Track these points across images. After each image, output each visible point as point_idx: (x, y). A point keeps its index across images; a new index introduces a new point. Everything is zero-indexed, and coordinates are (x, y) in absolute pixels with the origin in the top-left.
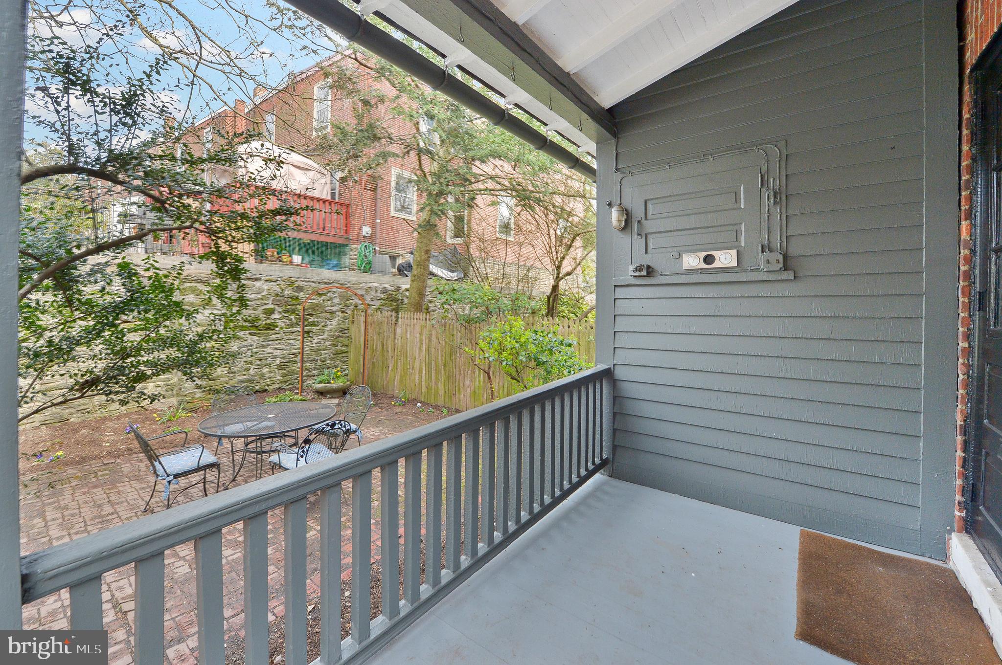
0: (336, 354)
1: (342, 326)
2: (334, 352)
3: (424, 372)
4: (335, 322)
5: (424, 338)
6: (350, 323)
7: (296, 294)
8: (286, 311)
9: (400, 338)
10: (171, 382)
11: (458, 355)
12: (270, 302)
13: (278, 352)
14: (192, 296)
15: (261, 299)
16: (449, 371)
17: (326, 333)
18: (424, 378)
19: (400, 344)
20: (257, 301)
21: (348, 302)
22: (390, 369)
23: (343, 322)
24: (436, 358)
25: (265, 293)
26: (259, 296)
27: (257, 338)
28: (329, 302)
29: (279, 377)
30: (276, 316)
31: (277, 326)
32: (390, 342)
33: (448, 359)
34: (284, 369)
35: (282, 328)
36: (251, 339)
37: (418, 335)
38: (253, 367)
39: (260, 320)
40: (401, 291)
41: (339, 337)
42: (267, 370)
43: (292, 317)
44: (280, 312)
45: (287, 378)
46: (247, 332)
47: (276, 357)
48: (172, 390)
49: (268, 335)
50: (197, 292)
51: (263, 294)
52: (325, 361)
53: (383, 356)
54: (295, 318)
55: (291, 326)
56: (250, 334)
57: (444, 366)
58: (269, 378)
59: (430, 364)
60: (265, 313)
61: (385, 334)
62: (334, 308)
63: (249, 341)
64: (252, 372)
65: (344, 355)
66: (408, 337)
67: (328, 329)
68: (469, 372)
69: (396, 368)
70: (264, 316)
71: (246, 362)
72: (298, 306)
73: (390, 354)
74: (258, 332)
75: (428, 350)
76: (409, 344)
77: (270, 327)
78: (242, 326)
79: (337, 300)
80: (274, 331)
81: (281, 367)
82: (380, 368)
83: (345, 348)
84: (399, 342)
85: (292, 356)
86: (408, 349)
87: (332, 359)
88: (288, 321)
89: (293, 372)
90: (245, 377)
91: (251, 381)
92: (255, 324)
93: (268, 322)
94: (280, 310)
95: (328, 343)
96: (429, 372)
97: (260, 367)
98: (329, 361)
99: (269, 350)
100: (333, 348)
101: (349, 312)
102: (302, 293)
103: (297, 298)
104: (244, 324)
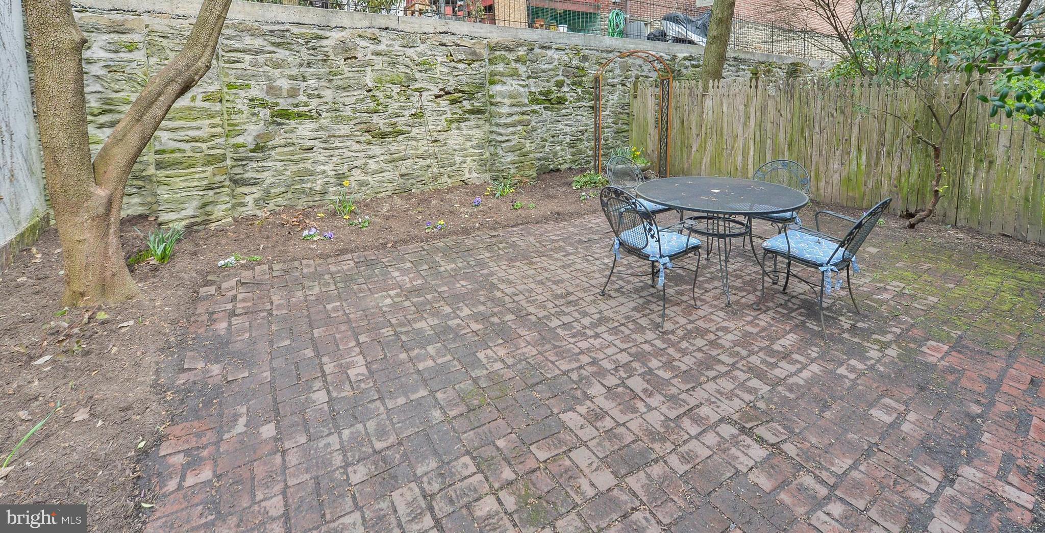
0: (618, 133)
1: (622, 101)
2: (615, 131)
3: (752, 153)
4: (615, 97)
5: (752, 110)
6: (631, 98)
7: (582, 65)
8: (574, 84)
9: (710, 113)
10: (484, 156)
11: (817, 130)
12: (561, 73)
13: (568, 129)
14: (502, 65)
15: (553, 70)
16: (799, 151)
17: (609, 109)
18: (751, 160)
19: (710, 118)
20: (550, 72)
21: (627, 73)
22: (694, 149)
23: (624, 96)
24: (775, 136)
25: (556, 63)
26: (551, 66)
27: (550, 113)
28: (611, 74)
29: (569, 157)
30: (565, 89)
31: (567, 100)
32: (694, 119)
33: (796, 136)
34: (573, 147)
35: (571, 102)
36: (546, 114)
37: (742, 107)
38: (548, 144)
39: (552, 93)
40: (677, 61)
41: (620, 113)
42: (559, 148)
43: (579, 90)
44: (568, 85)
45: (576, 158)
46: (542, 106)
47: (566, 134)
48: (485, 166)
49: (560, 110)
50: (506, 61)
51: (554, 64)
52: (607, 140)
53: (683, 133)
54: (582, 91)
55: (579, 100)
56: (545, 108)
57: (790, 145)
58: (562, 157)
59: (763, 142)
60: (556, 86)
61: (686, 107)
62: (616, 81)
63: (544, 116)
64: (547, 149)
65: (624, 134)
66: (725, 109)
67: (610, 104)
68: (838, 153)
69: (703, 148)
70: (556, 88)
71: (541, 138)
72: (584, 78)
73: (694, 131)
74: (551, 106)
75: (760, 125)
76: (725, 120)
77: (561, 101)
78: (538, 99)
79: (617, 72)
80: (564, 106)
81: (572, 145)
82: (678, 148)
83: (625, 127)
84: (708, 116)
85: (580, 134)
86: (725, 125)
87: (613, 138)
88: (575, 95)
89: (581, 151)
90: (541, 154)
91: (546, 159)
92: (549, 98)
93: (559, 95)
94: (569, 83)
95: (610, 120)
96: (761, 152)
97: (554, 144)
98: (611, 141)
99: (560, 126)
100: (614, 125)
101: (628, 85)
102: (587, 64)
103: (583, 68)
104: (540, 97)
